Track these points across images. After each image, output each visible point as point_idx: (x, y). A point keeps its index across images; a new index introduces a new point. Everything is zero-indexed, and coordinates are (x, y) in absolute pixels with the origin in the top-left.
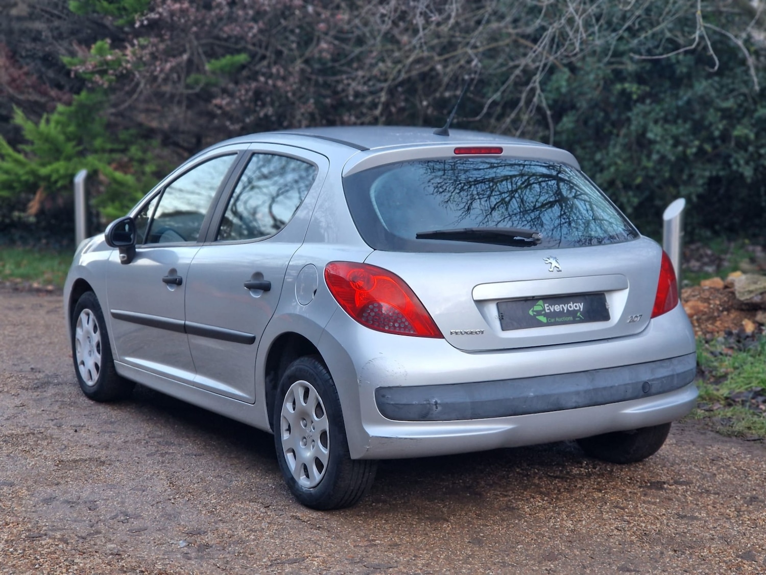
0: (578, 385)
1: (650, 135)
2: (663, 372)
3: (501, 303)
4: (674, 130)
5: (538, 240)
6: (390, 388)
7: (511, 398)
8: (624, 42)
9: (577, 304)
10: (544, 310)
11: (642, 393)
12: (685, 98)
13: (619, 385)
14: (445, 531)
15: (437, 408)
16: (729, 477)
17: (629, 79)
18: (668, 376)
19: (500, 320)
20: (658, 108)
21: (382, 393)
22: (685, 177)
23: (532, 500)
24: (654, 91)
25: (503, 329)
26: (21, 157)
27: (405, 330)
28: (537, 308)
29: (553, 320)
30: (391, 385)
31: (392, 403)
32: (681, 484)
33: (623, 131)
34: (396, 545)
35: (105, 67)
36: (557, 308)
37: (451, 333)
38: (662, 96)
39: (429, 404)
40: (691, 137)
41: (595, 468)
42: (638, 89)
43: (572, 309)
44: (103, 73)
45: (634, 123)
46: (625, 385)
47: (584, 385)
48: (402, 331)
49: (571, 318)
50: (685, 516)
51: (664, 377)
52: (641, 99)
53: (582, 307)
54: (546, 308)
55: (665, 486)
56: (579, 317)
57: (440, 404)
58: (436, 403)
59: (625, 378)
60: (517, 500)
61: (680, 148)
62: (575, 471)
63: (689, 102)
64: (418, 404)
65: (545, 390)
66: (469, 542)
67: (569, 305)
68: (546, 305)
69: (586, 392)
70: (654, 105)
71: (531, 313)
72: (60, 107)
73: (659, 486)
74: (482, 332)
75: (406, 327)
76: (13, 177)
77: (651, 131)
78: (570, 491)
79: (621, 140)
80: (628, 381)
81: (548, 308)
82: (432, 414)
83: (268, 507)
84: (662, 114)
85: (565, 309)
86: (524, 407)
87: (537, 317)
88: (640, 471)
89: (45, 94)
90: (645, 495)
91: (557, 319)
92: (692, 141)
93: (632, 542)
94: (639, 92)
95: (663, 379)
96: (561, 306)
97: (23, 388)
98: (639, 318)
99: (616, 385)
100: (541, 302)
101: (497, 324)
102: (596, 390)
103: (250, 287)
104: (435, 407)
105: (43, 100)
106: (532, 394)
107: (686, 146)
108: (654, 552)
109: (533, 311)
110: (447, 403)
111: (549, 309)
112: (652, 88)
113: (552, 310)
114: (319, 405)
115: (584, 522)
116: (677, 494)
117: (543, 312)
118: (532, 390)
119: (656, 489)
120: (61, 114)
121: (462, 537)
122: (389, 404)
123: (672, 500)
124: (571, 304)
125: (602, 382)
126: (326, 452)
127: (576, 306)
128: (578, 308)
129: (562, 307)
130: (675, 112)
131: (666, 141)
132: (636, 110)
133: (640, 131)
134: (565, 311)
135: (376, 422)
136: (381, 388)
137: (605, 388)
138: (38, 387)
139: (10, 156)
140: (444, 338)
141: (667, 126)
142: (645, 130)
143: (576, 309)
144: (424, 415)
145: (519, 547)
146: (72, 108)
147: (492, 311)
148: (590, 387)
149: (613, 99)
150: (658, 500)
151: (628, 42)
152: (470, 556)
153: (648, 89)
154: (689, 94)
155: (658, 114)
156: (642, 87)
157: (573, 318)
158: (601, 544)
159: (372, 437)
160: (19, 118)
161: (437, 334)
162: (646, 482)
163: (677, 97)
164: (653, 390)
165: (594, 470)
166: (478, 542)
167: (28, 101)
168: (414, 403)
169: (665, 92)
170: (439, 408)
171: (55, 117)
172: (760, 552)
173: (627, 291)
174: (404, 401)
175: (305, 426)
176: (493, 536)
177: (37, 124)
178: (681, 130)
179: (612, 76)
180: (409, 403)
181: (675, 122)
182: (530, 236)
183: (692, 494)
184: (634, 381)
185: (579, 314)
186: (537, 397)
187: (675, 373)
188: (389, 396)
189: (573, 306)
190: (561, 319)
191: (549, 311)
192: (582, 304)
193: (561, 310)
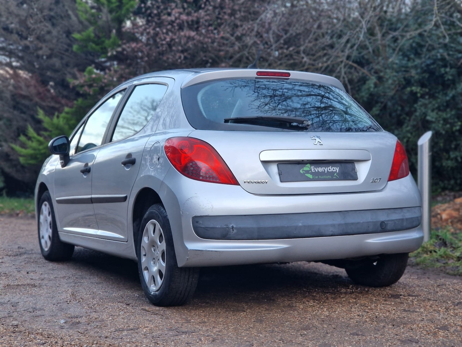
0: (333, 220)
1: (428, 118)
2: (395, 216)
3: (280, 163)
4: (444, 115)
5: (308, 125)
6: (201, 216)
7: (286, 226)
8: (412, 61)
9: (335, 168)
11: (380, 229)
12: (451, 95)
13: (363, 222)
14: (240, 316)
15: (233, 230)
16: (447, 293)
17: (415, 84)
18: (399, 219)
19: (279, 175)
20: (434, 102)
21: (196, 219)
22: (453, 146)
23: (307, 302)
24: (432, 92)
25: (281, 182)
26: (41, 139)
27: (213, 179)
28: (306, 169)
29: (317, 177)
30: (202, 215)
31: (203, 227)
32: (412, 296)
33: (413, 117)
34: (205, 322)
35: (92, 82)
36: (320, 169)
37: (245, 182)
38: (437, 95)
39: (228, 228)
40: (456, 120)
41: (357, 289)
42: (421, 90)
43: (331, 171)
44: (90, 86)
45: (419, 111)
46: (368, 222)
47: (339, 220)
48: (211, 180)
49: (330, 177)
50: (409, 311)
51: (397, 220)
52: (423, 96)
53: (338, 170)
54: (312, 169)
55: (401, 297)
56: (336, 176)
57: (235, 228)
58: (233, 227)
59: (368, 218)
60: (296, 302)
61: (448, 126)
62: (343, 290)
63: (453, 97)
64: (220, 228)
65: (310, 222)
66: (254, 321)
67: (329, 168)
68: (312, 167)
69: (339, 225)
70: (431, 100)
71: (301, 171)
72: (66, 109)
73: (397, 296)
74: (266, 183)
75: (213, 178)
76: (37, 152)
77: (430, 116)
78: (334, 299)
79: (412, 123)
80: (369, 220)
81: (313, 169)
82: (230, 235)
83: (129, 305)
84: (436, 105)
85: (326, 170)
86: (295, 232)
87: (306, 175)
88: (388, 291)
89: (59, 103)
90: (385, 301)
91: (320, 177)
92: (457, 122)
93: (366, 321)
94: (421, 92)
95: (396, 221)
96: (323, 168)
97: (7, 255)
98: (379, 180)
99: (361, 222)
100: (308, 165)
101: (277, 178)
102: (346, 224)
103: (125, 164)
104: (232, 230)
105: (57, 106)
106: (301, 224)
107: (453, 125)
108: (379, 326)
109: (303, 170)
110: (240, 228)
111: (315, 170)
112: (430, 90)
113: (317, 171)
114: (161, 236)
115: (337, 312)
116: (408, 301)
118: (301, 222)
119: (394, 299)
120: (67, 113)
121: (251, 319)
122: (201, 227)
123: (403, 303)
124: (330, 168)
125: (351, 219)
126: (164, 265)
127: (334, 169)
128: (335, 170)
129: (324, 169)
130: (445, 104)
131: (439, 121)
132: (419, 103)
133: (423, 117)
134: (326, 172)
135: (193, 240)
136: (196, 217)
137: (352, 224)
138: (17, 255)
139: (34, 138)
140: (240, 185)
141: (440, 113)
142: (425, 114)
143: (333, 171)
144: (225, 236)
145: (287, 323)
146: (74, 109)
147: (274, 169)
148: (343, 222)
149: (405, 97)
150: (393, 303)
151: (414, 61)
152: (251, 328)
153: (427, 90)
154: (453, 92)
155: (434, 105)
156: (424, 89)
157: (331, 177)
158: (344, 322)
159: (190, 250)
160: (41, 115)
161: (235, 182)
162: (388, 295)
163: (446, 94)
164: (389, 227)
165: (356, 290)
166: (261, 321)
167: (48, 106)
168: (218, 227)
169: (439, 93)
170: (235, 231)
171: (63, 115)
172: (453, 327)
173: (370, 162)
174: (211, 226)
175: (155, 251)
176: (271, 318)
177: (52, 119)
178: (449, 115)
179: (404, 83)
180: (215, 227)
181: (445, 110)
182: (302, 122)
183: (418, 300)
184: (374, 221)
185: (335, 174)
186: (304, 226)
187: (404, 218)
188: (201, 222)
189: (331, 169)
190: (323, 177)
191: (314, 171)
192: (338, 168)
193: (323, 171)
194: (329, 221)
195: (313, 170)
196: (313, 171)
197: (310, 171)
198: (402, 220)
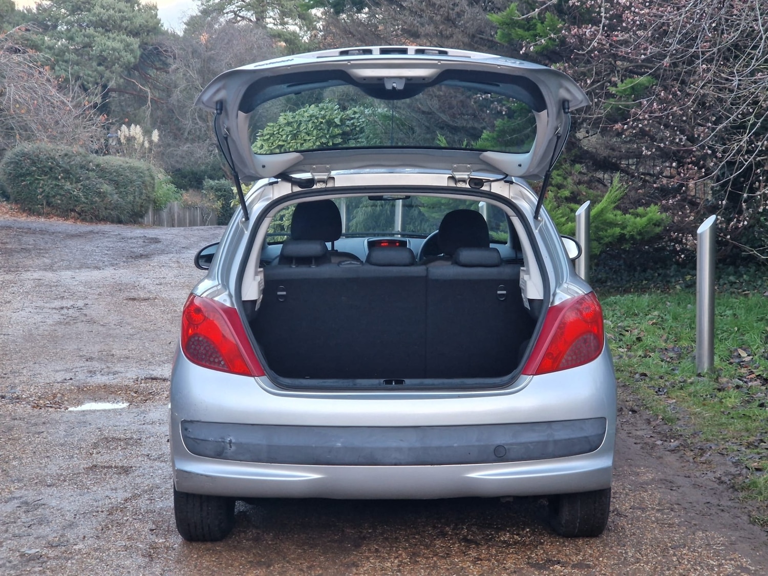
0: (401, 441)
6: (191, 421)
7: (314, 446)
11: (494, 457)
15: (231, 447)
18: (538, 442)
21: (187, 425)
30: (192, 419)
31: (192, 437)
39: (224, 442)
47: (412, 441)
48: (216, 366)
51: (531, 443)
55: (555, 566)
57: (234, 443)
58: (230, 442)
64: (213, 441)
65: (358, 441)
75: (219, 362)
82: (226, 453)
86: (328, 456)
95: (529, 445)
99: (455, 445)
102: (425, 449)
104: (229, 445)
106: (339, 445)
110: (241, 443)
118: (341, 440)
122: (189, 438)
125: (436, 441)
135: (183, 455)
136: (186, 420)
137: (438, 448)
144: (220, 454)
148: (418, 445)
164: (512, 454)
168: (210, 439)
170: (233, 448)
174: (202, 437)
180: (207, 439)
184: (482, 444)
186: (345, 448)
187: (551, 439)
188: (190, 430)
194: (393, 442)
198: (545, 443)
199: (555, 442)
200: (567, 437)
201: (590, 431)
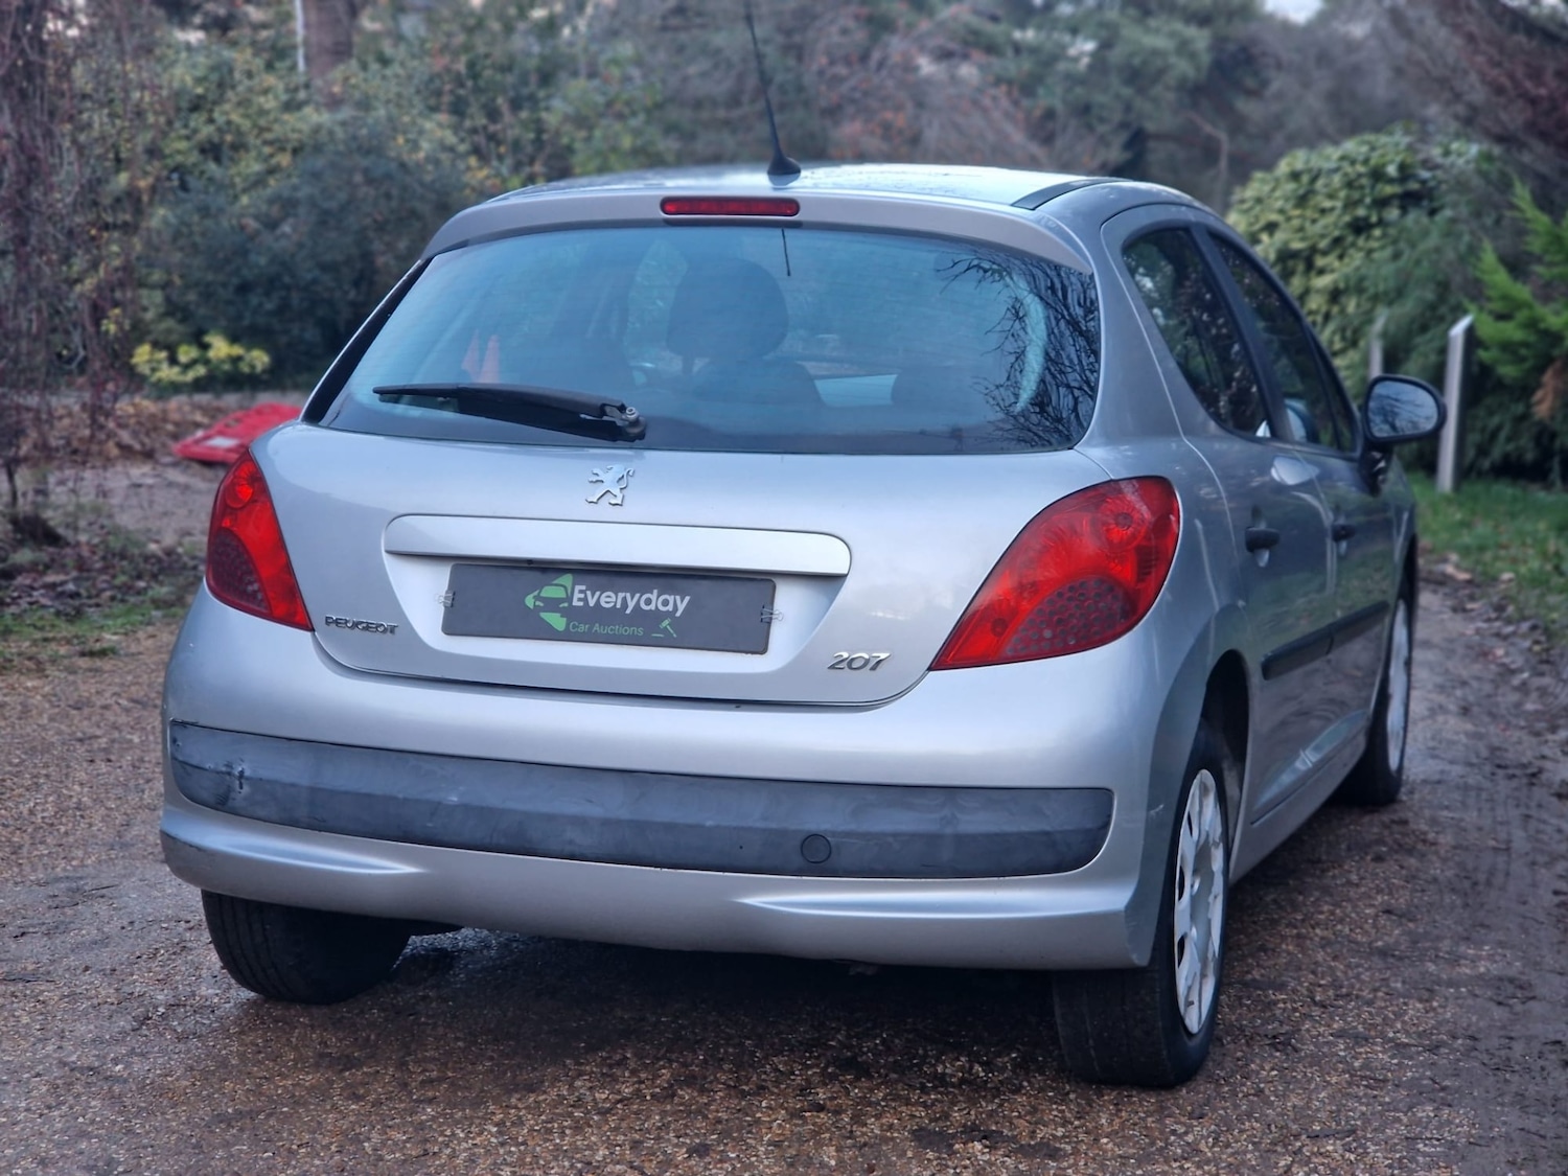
0: (588, 802)
2: (898, 820)
6: (183, 724)
7: (401, 796)
9: (671, 599)
10: (569, 599)
11: (798, 861)
13: (719, 827)
15: (242, 787)
18: (914, 836)
19: (446, 608)
21: (175, 735)
25: (448, 632)
28: (550, 592)
29: (583, 628)
30: (185, 718)
36: (608, 600)
37: (328, 621)
39: (229, 774)
43: (652, 607)
49: (640, 631)
51: (895, 835)
53: (681, 607)
54: (577, 595)
56: (665, 630)
57: (247, 779)
58: (242, 776)
64: (214, 771)
65: (494, 795)
67: (645, 596)
68: (578, 588)
69: (606, 823)
71: (530, 601)
74: (391, 631)
81: (580, 594)
82: (234, 800)
85: (631, 605)
86: (430, 825)
87: (544, 615)
91: (597, 627)
95: (893, 841)
96: (621, 595)
98: (871, 662)
99: (709, 823)
100: (567, 579)
101: (438, 615)
102: (640, 827)
104: (238, 782)
106: (454, 799)
109: (537, 598)
110: (261, 779)
111: (585, 600)
113: (592, 603)
117: (566, 605)
118: (460, 788)
122: (179, 761)
124: (653, 597)
125: (663, 810)
128: (670, 608)
129: (624, 599)
134: (628, 612)
136: (174, 723)
137: (669, 827)
140: (312, 630)
143: (661, 608)
144: (221, 799)
148: (624, 814)
157: (646, 631)
164: (843, 859)
168: (207, 766)
170: (246, 789)
174: (197, 760)
184: (774, 825)
185: (665, 623)
186: (466, 808)
187: (949, 830)
188: (181, 743)
189: (655, 600)
190: (608, 630)
191: (581, 604)
192: (687, 598)
193: (618, 606)
194: (569, 803)
195: (580, 600)
196: (576, 603)
197: (562, 600)
198: (932, 839)
199: (961, 839)
200: (993, 828)
201: (1059, 820)
